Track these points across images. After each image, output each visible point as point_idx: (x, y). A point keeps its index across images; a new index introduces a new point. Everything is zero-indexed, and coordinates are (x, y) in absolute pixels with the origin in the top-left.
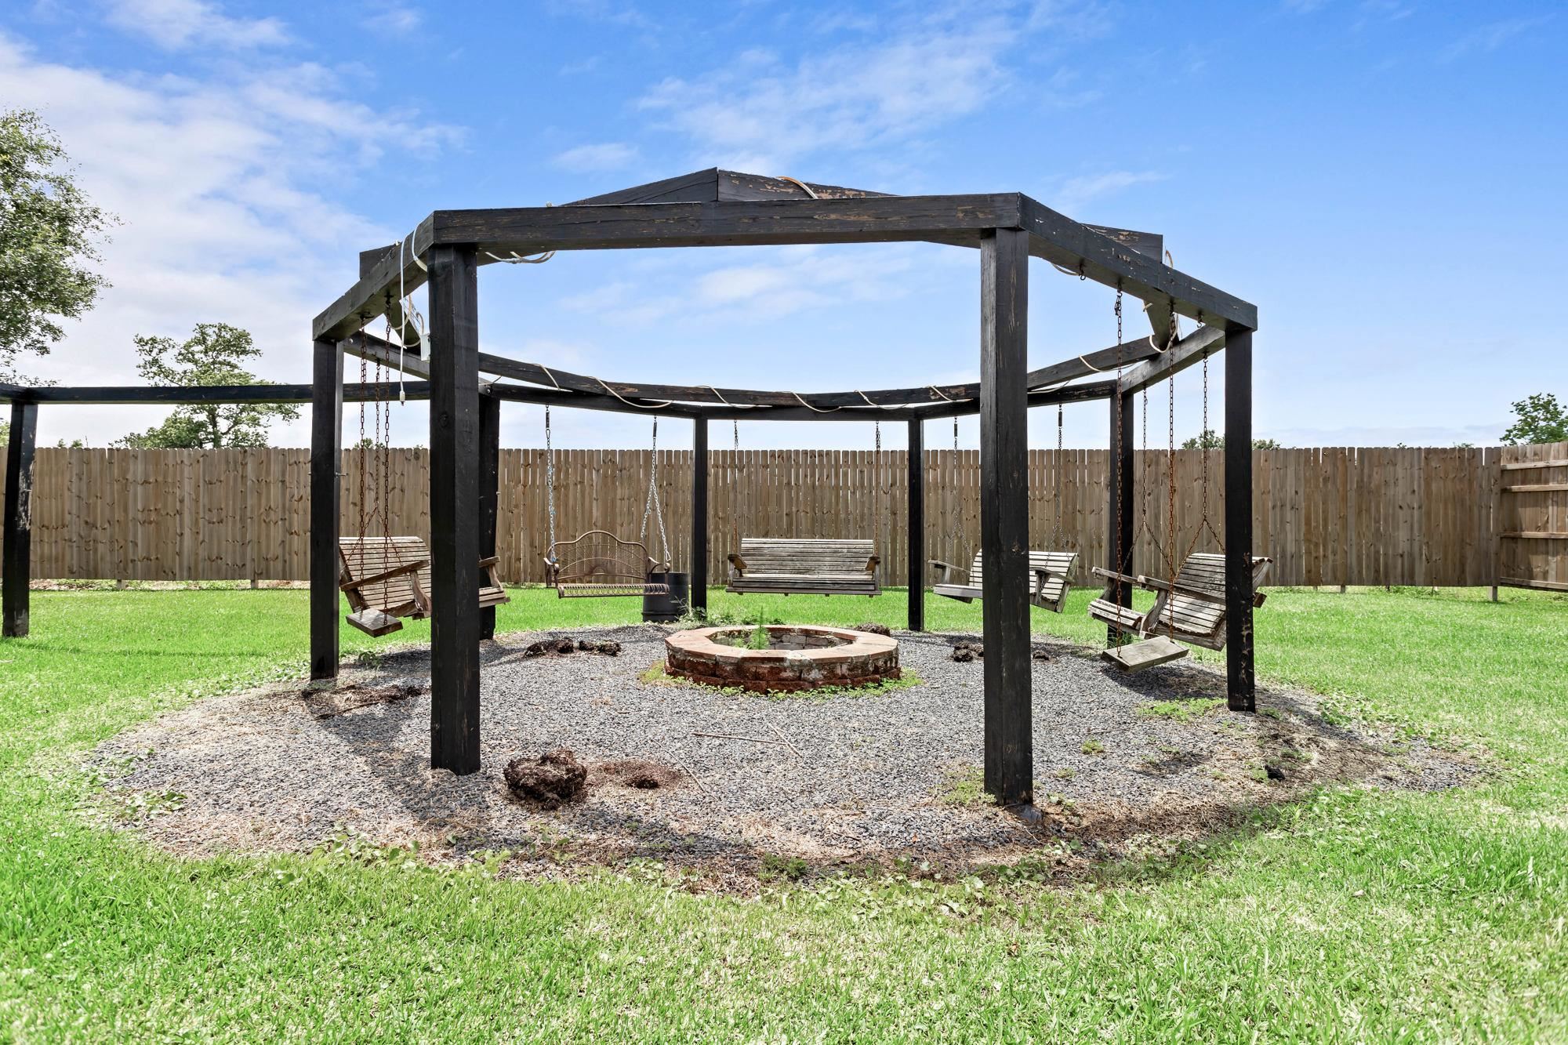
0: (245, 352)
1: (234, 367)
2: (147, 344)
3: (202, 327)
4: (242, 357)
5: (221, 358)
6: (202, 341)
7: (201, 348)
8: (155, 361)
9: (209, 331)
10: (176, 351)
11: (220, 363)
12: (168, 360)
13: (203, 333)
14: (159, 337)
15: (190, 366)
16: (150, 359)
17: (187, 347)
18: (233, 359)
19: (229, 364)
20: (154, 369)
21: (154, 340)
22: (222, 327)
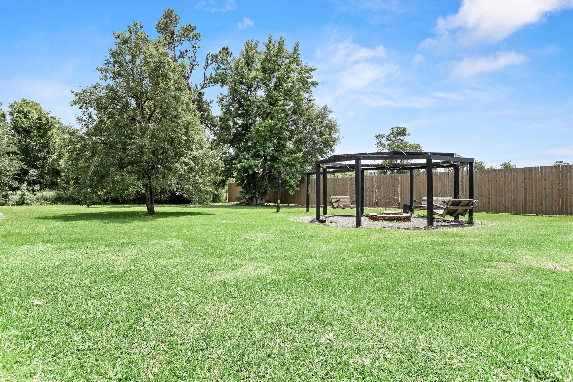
0: (405, 135)
1: (402, 140)
2: (378, 137)
3: (392, 129)
4: (404, 136)
5: (399, 138)
6: (393, 133)
7: (392, 136)
8: (380, 142)
9: (395, 130)
10: (385, 138)
11: (398, 140)
12: (384, 141)
13: (393, 131)
14: (381, 134)
15: (389, 142)
16: (378, 141)
17: (389, 136)
18: (402, 138)
19: (401, 139)
20: (380, 145)
21: (379, 135)
22: (398, 128)
